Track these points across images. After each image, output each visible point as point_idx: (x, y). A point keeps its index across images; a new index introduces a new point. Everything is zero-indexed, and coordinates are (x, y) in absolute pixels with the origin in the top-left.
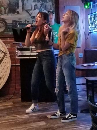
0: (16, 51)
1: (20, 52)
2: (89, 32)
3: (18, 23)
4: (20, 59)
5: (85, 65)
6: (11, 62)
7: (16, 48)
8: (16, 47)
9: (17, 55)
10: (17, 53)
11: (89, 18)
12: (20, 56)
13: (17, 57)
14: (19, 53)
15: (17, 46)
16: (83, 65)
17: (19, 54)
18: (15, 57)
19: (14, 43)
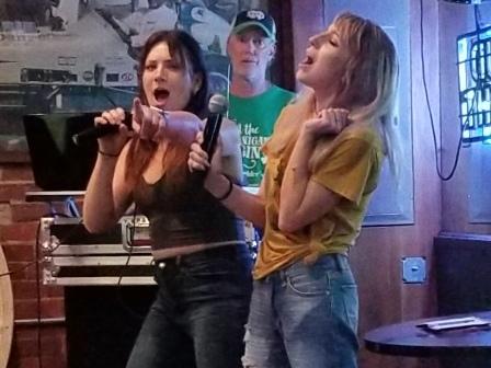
0: (46, 245)
1: (64, 249)
2: (463, 140)
3: (55, 84)
4: (68, 289)
5: (436, 324)
6: (16, 307)
7: (44, 226)
8: (44, 219)
9: (48, 265)
10: (49, 253)
11: (463, 56)
12: (65, 272)
13: (48, 278)
14: (60, 254)
15: (52, 215)
16: (425, 327)
17: (59, 262)
18: (39, 276)
19: (30, 199)
